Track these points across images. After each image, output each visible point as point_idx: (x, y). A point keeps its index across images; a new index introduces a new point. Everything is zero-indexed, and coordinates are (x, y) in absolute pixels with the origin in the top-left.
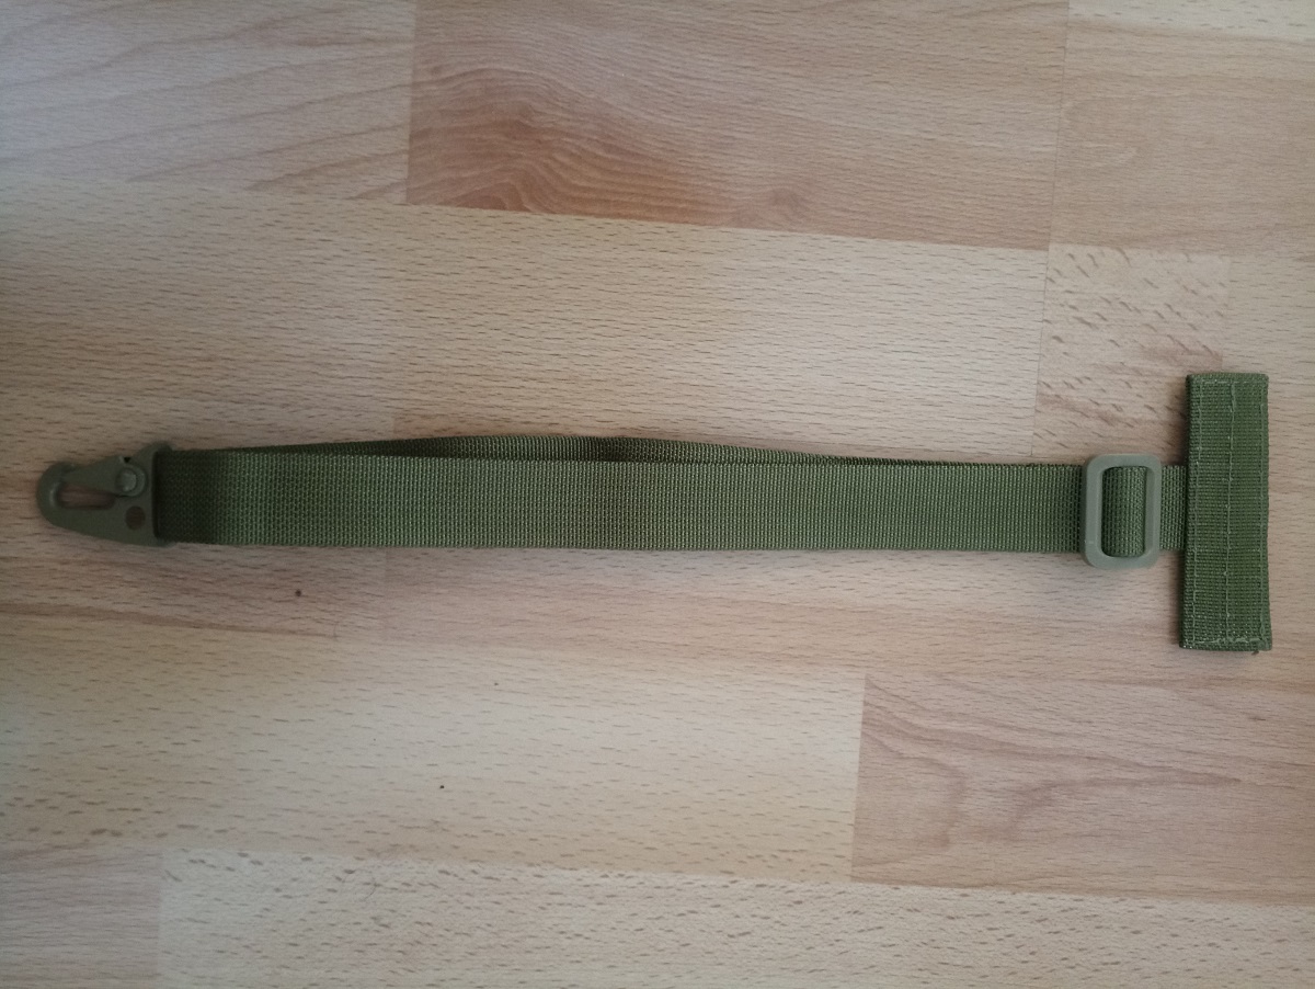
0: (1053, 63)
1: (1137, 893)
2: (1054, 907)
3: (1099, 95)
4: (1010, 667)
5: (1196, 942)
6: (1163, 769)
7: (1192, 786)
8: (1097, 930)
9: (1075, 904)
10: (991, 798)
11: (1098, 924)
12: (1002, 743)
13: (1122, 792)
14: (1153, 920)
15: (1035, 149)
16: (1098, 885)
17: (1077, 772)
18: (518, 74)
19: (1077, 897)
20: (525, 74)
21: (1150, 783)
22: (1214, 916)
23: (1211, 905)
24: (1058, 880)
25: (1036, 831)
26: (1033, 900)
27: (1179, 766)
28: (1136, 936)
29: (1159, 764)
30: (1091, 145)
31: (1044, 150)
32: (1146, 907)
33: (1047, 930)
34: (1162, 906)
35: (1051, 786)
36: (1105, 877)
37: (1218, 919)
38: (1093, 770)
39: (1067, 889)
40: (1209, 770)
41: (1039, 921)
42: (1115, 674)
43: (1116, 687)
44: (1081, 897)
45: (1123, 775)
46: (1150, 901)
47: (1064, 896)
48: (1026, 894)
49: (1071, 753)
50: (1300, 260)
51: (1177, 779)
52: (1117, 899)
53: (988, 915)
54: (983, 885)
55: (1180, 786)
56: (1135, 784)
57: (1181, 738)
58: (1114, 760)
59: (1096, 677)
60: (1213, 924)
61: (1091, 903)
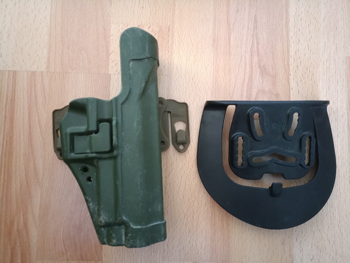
0: (59, 75)
1: (288, 40)
2: (294, 64)
3: (67, 62)
4: (227, 79)
5: (301, 24)
6: (253, 35)
7: (257, 27)
8: (299, 52)
9: (292, 58)
10: (265, 82)
11: (297, 51)
12: (249, 80)
13: (260, 46)
14: (295, 36)
15: (83, 79)
16: (287, 52)
17: (256, 59)
18: (64, 229)
19: (290, 57)
20: (64, 227)
21: (257, 39)
22: (293, 19)
23: (290, 21)
24: (286, 63)
25: (273, 69)
26: (292, 70)
27: (252, 31)
28: (300, 41)
29: (252, 37)
30: (81, 63)
31: (83, 76)
32: (292, 38)
33: (300, 65)
34: (291, 34)
35: (260, 66)
36: (284, 50)
37: (294, 18)
38: (255, 55)
39: (288, 60)
40: (253, 23)
41: (298, 68)
42: (228, 50)
43: (231, 50)
44: (290, 56)
45: (256, 46)
46: (290, 37)
47: (290, 61)
48: (290, 72)
49: (250, 61)
50: (111, 5)
51: (256, 31)
52: (290, 46)
53: (297, 82)
54: (289, 84)
55: (258, 30)
56: (258, 43)
57: (244, 31)
58: (251, 49)
59: (229, 55)
60: (295, 20)
61: (292, 53)
